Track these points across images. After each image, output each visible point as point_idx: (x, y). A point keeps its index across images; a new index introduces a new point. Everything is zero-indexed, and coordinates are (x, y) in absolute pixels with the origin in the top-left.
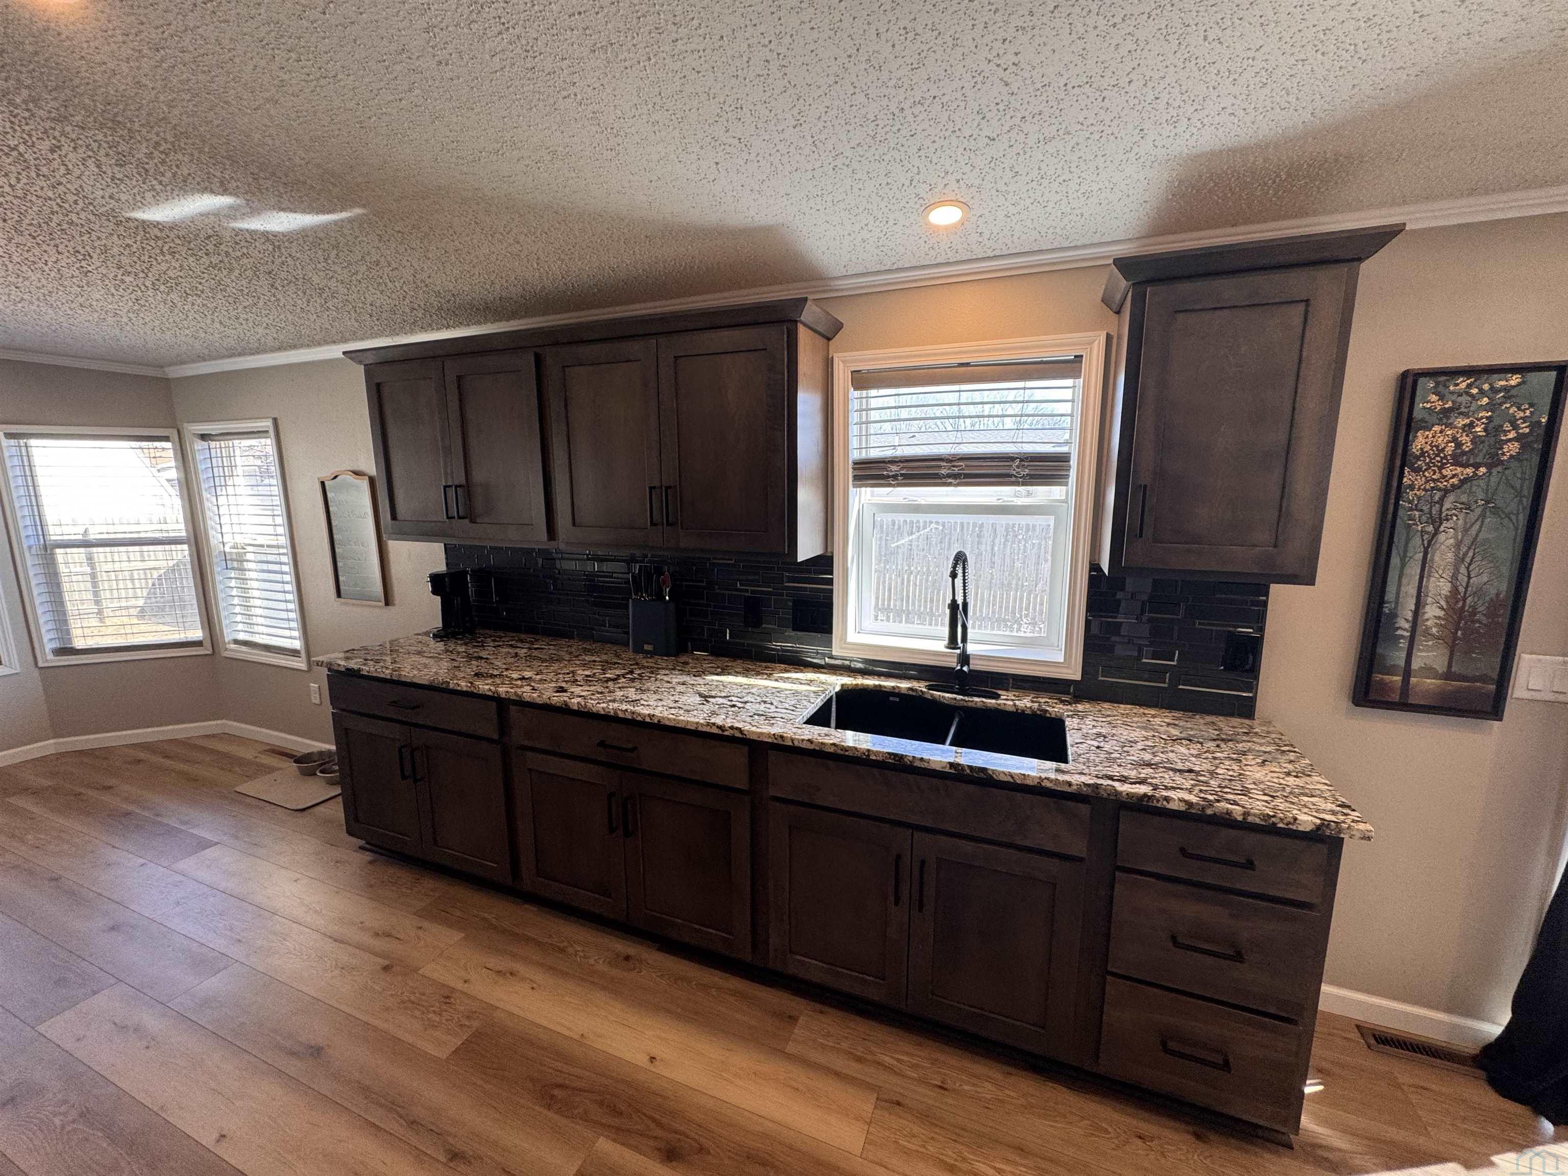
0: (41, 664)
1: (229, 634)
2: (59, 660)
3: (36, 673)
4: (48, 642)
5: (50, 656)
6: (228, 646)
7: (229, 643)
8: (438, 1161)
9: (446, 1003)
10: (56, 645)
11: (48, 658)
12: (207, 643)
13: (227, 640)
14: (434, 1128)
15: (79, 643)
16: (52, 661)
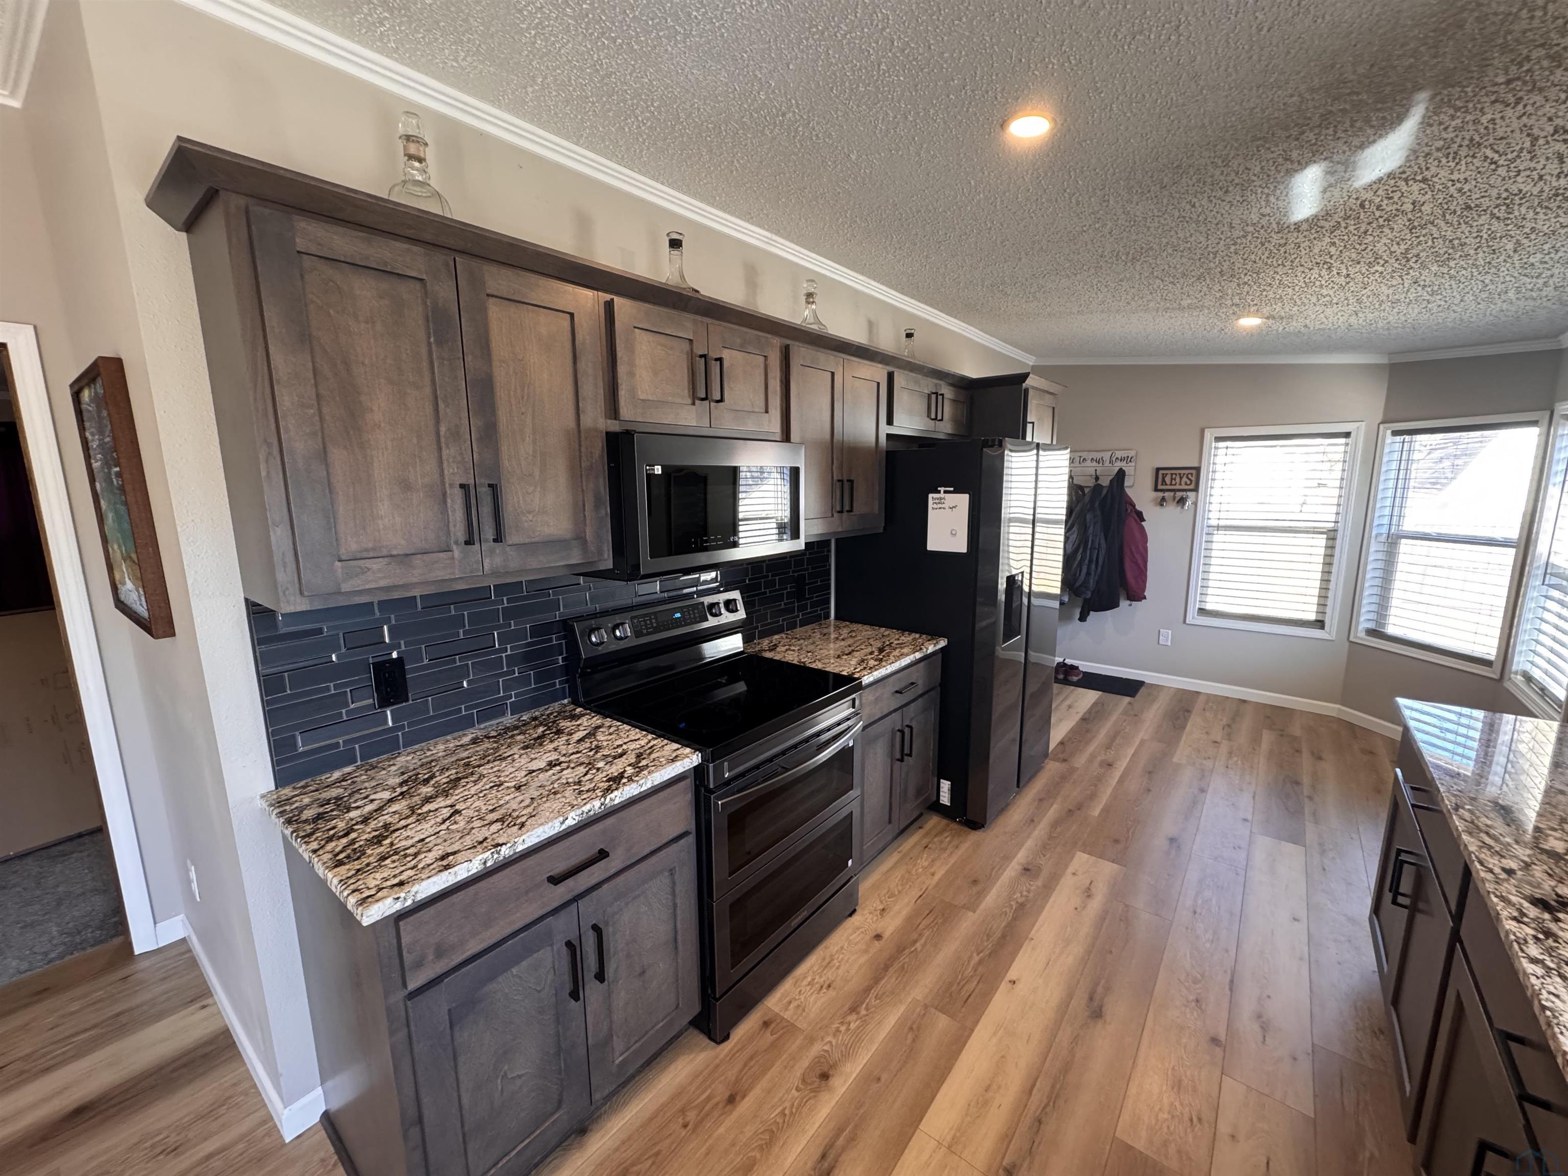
0: (1352, 639)
1: (1520, 662)
2: (1368, 641)
3: (1347, 644)
4: (1365, 621)
5: (1362, 634)
6: (1512, 676)
7: (1516, 673)
8: (1003, 1158)
9: (1191, 1120)
10: (1371, 625)
11: (1359, 635)
12: (1498, 667)
13: (1514, 668)
14: (1035, 1144)
15: (1391, 630)
16: (1362, 639)
